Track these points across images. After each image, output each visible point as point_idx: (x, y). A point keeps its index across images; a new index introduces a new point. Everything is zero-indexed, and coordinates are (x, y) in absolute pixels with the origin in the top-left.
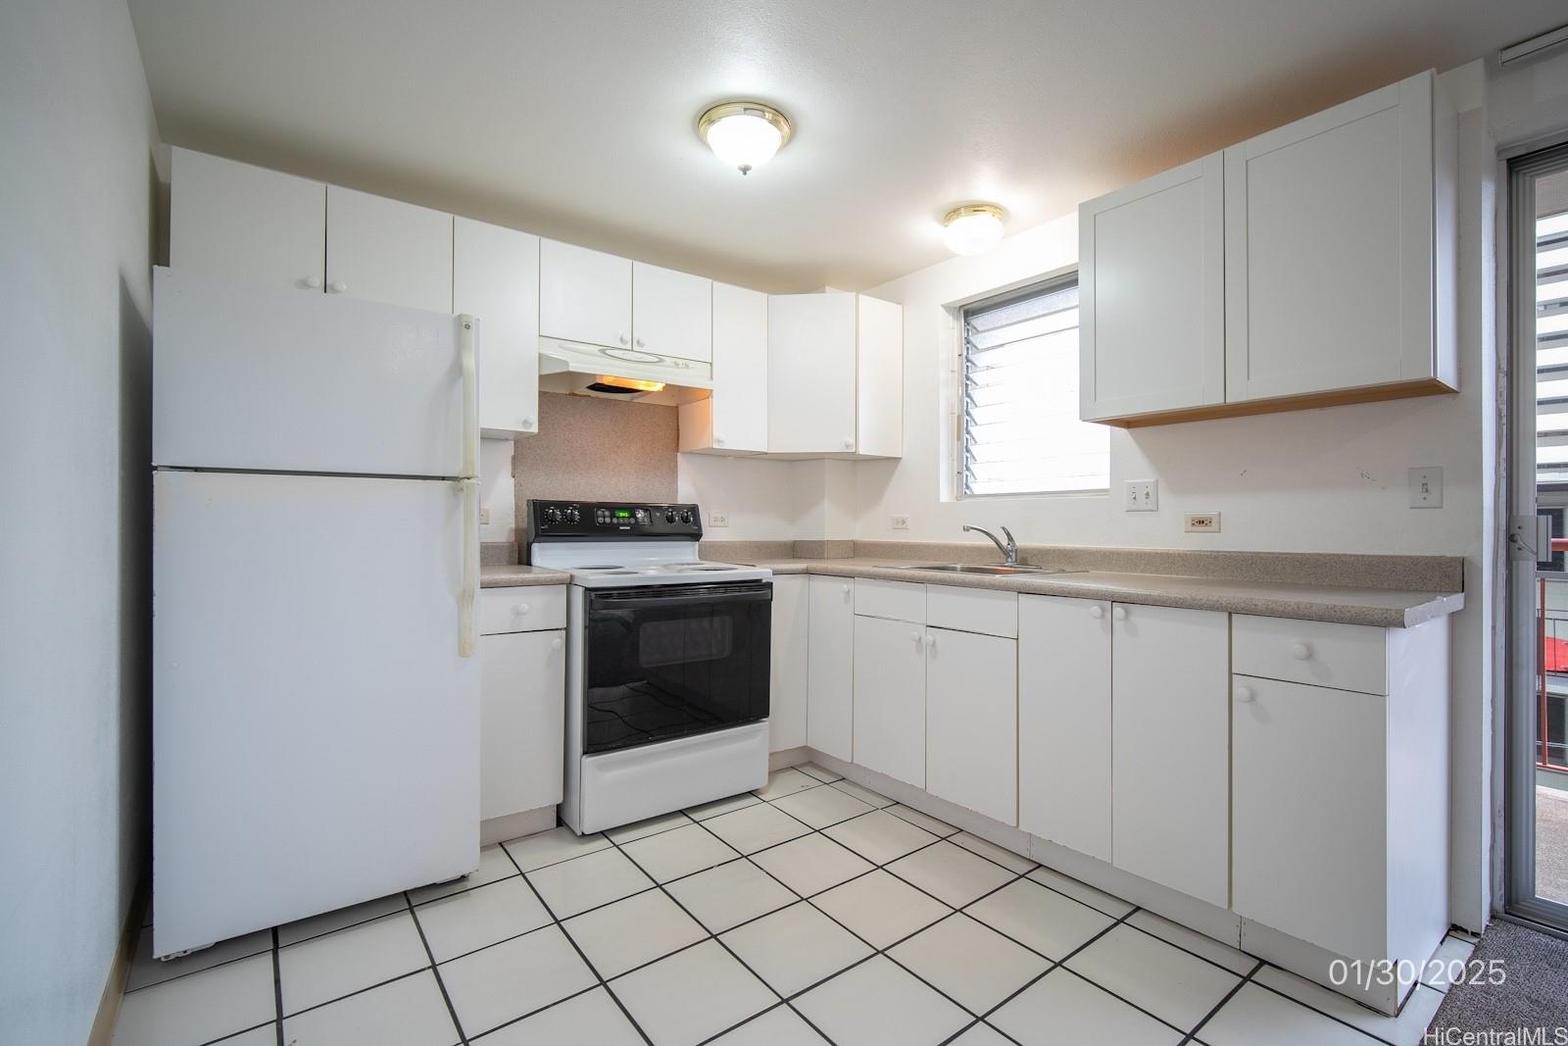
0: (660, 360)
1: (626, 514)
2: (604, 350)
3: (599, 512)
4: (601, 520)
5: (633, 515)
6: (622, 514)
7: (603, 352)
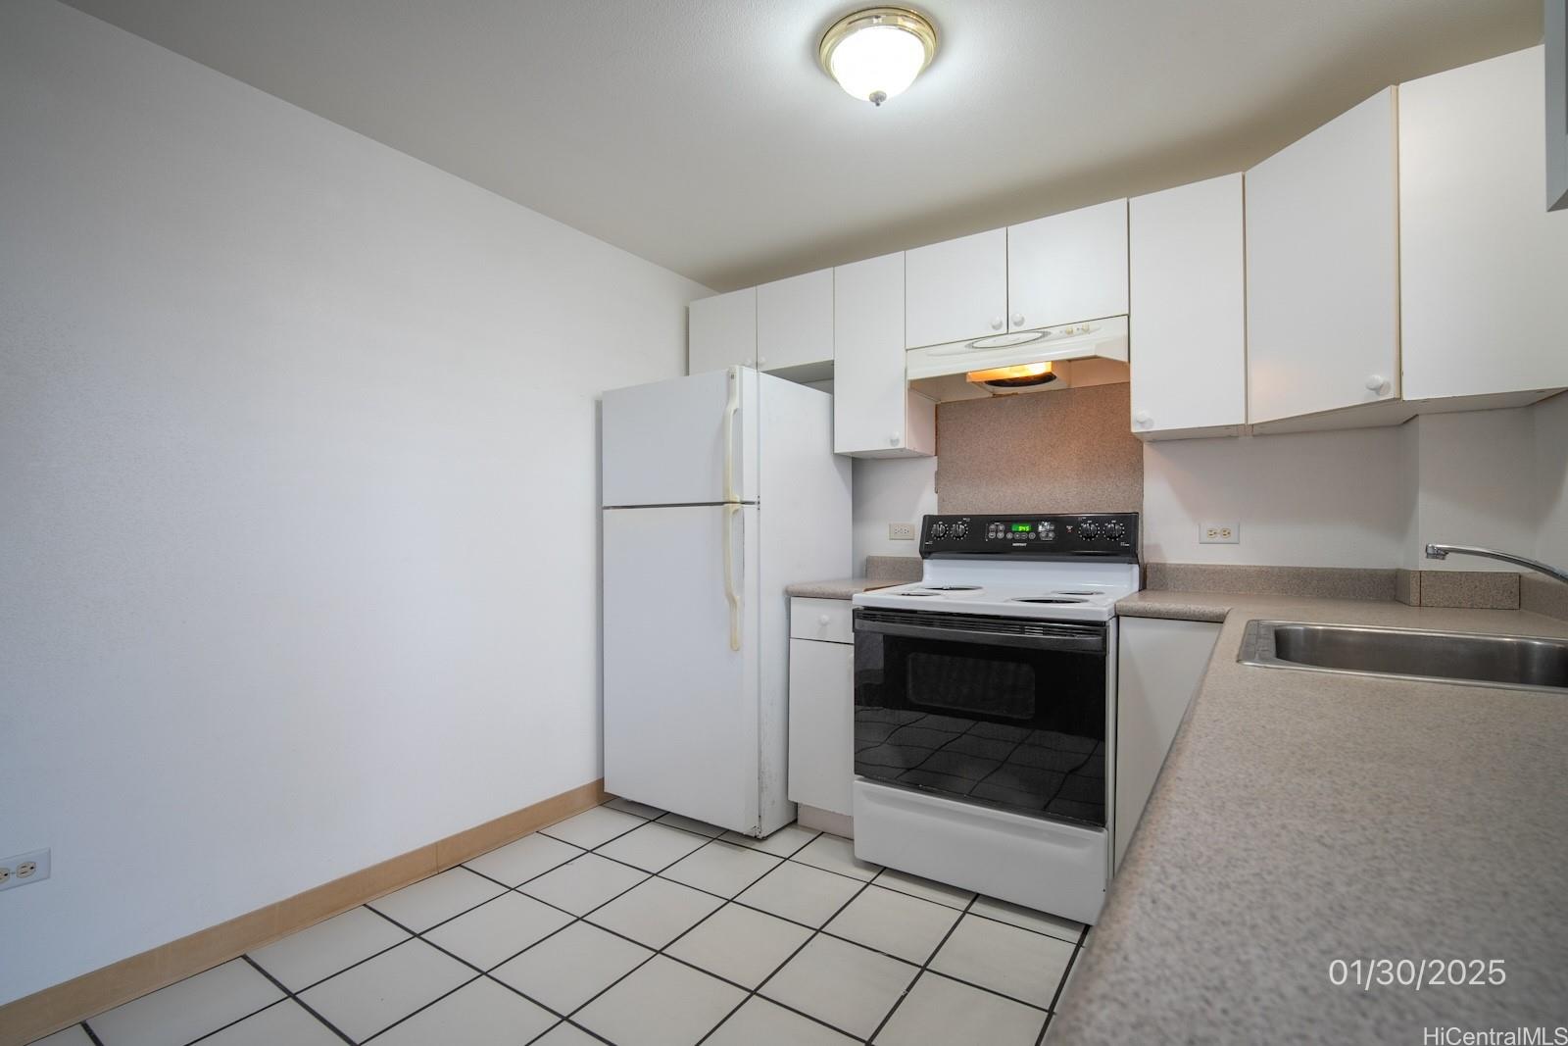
0: (1044, 334)
1: (1027, 528)
2: (972, 344)
3: (992, 527)
4: (992, 535)
5: (1034, 529)
6: (1021, 528)
7: (971, 346)
